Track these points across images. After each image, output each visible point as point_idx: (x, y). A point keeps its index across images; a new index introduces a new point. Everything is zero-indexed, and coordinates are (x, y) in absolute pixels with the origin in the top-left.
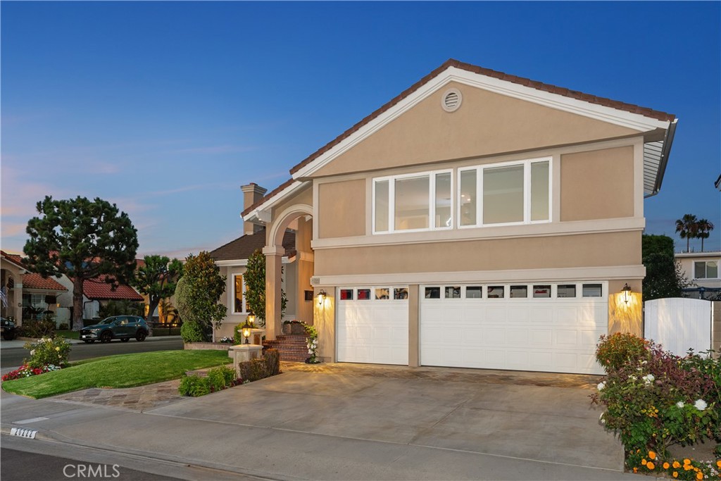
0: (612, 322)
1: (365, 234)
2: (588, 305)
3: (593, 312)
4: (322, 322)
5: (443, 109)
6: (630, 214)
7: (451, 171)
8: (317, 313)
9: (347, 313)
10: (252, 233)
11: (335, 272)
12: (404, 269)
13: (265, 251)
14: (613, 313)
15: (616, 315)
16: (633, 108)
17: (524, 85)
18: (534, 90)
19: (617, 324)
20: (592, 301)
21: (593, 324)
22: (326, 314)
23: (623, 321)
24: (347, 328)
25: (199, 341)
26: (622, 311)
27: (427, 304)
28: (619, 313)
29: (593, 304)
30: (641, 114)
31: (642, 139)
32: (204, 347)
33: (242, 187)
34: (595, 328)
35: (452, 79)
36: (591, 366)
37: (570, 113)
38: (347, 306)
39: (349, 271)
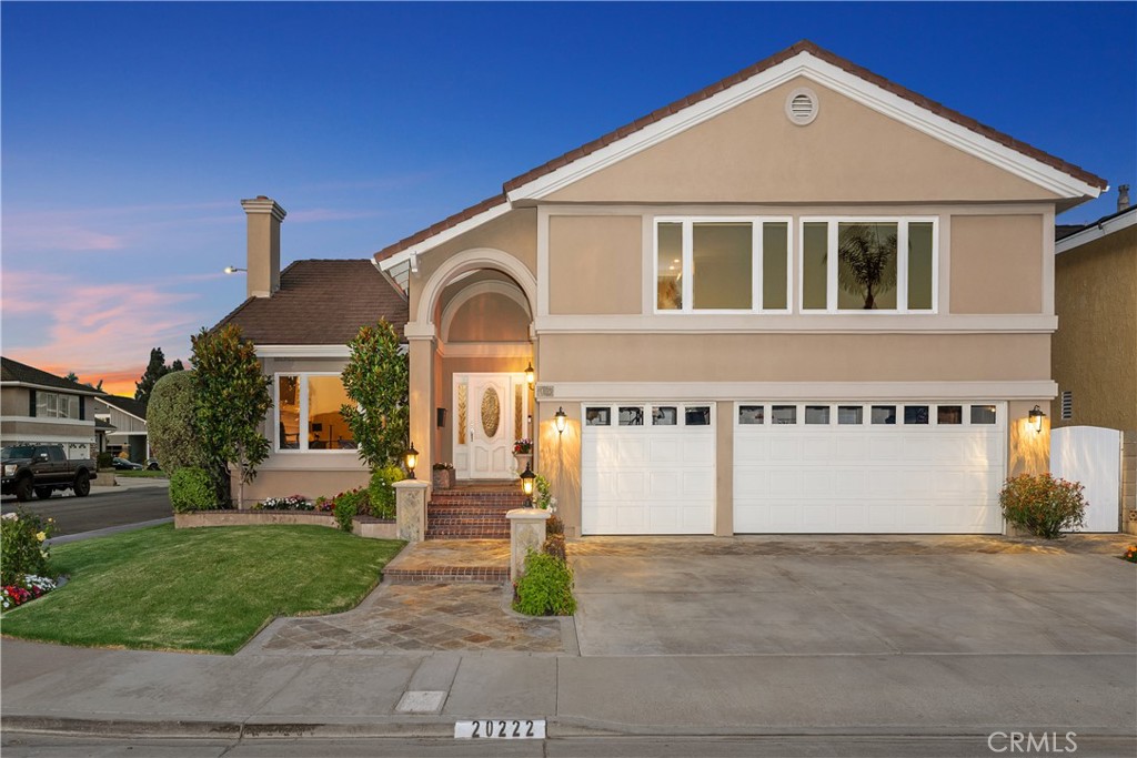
0: (1013, 459)
1: (641, 313)
2: (978, 435)
3: (985, 445)
4: (557, 464)
5: (788, 120)
6: (1036, 309)
7: (789, 220)
8: (546, 449)
9: (599, 448)
10: (267, 295)
11: (580, 376)
12: (710, 375)
13: (409, 330)
14: (1016, 447)
15: (1020, 450)
16: (1059, 164)
17: (916, 104)
18: (929, 113)
19: (1021, 462)
20: (984, 428)
21: (985, 462)
22: (564, 451)
23: (1028, 458)
24: (600, 475)
25: (211, 508)
26: (1027, 444)
27: (743, 433)
28: (1022, 446)
29: (985, 435)
30: (1068, 173)
31: (1053, 208)
32: (226, 520)
33: (244, 202)
34: (986, 468)
35: (804, 73)
36: (982, 522)
37: (974, 156)
38: (600, 436)
39: (610, 375)
